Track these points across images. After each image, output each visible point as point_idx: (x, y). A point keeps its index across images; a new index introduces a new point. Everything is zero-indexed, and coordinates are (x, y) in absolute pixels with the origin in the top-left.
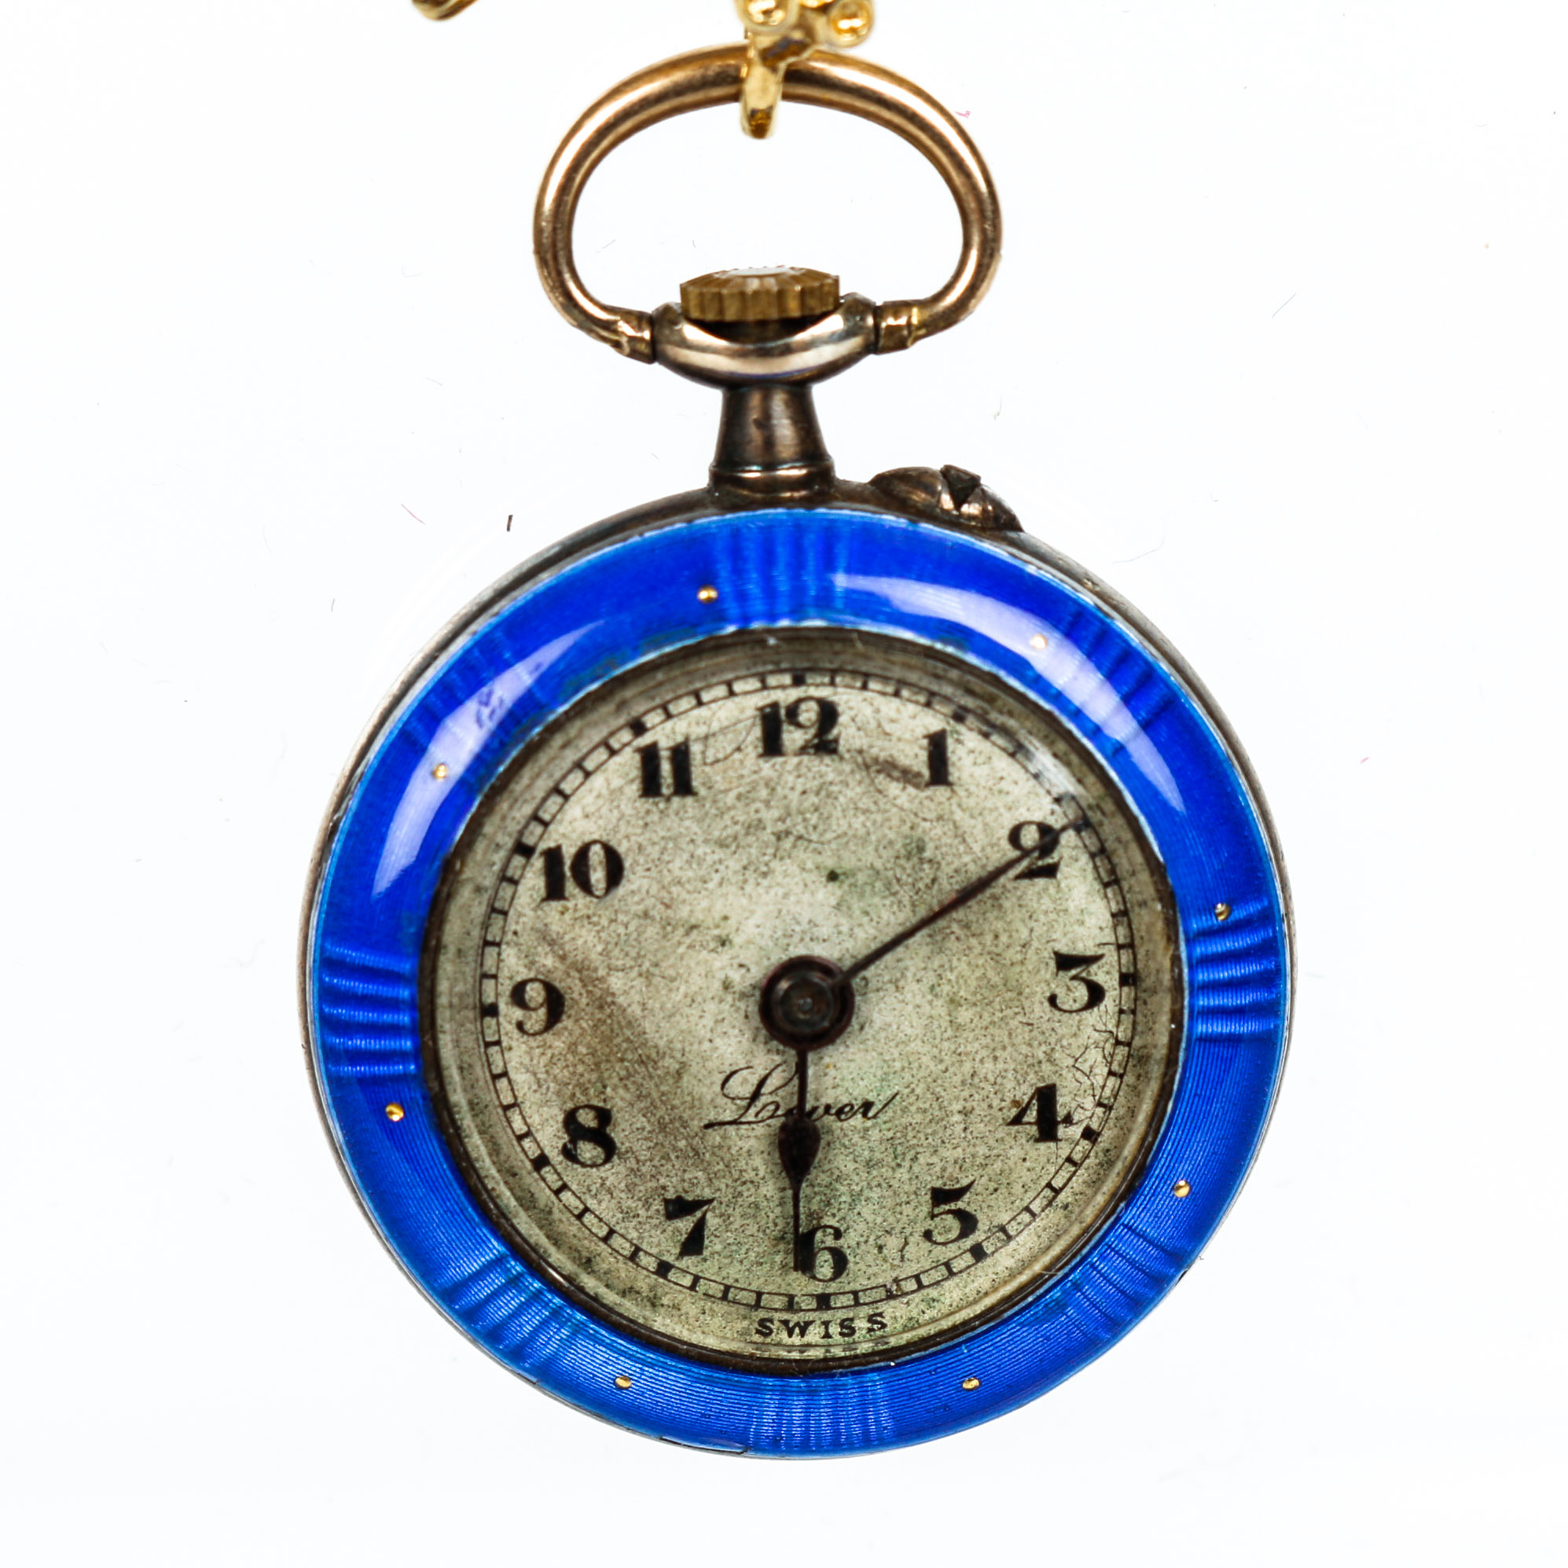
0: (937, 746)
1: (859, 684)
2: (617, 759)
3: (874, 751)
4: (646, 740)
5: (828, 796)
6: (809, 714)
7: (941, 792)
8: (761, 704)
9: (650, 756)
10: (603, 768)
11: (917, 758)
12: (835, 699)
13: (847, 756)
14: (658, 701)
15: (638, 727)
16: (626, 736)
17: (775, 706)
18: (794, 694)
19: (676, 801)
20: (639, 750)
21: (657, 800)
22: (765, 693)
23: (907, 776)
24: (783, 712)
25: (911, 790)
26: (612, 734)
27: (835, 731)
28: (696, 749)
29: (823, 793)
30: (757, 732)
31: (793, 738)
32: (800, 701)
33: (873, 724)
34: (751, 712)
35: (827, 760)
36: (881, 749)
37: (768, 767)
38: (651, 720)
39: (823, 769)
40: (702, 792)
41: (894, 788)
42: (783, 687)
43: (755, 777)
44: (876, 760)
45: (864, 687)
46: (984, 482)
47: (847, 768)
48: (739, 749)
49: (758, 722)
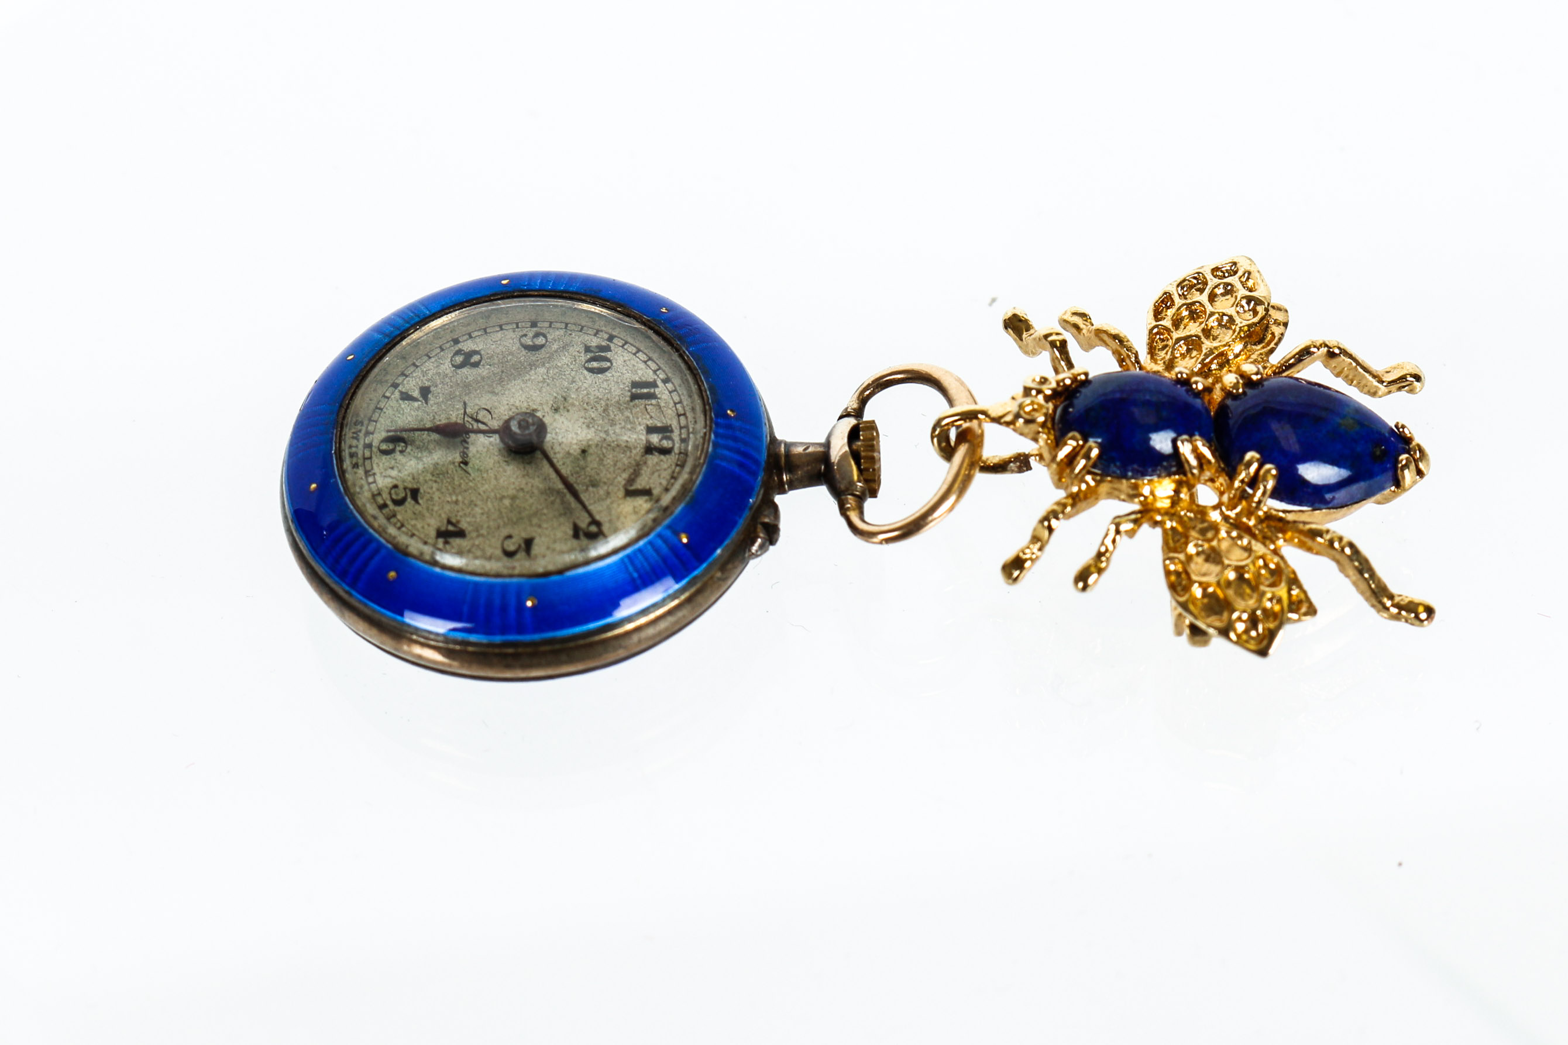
0: (647, 492)
1: (679, 463)
2: (651, 373)
3: (645, 468)
4: (659, 383)
5: (624, 451)
6: (666, 444)
7: (621, 493)
8: (673, 426)
9: (654, 384)
10: (647, 367)
11: (641, 484)
12: (673, 454)
13: (644, 458)
14: (678, 388)
15: (666, 381)
16: (662, 376)
17: (672, 431)
18: (676, 439)
19: (629, 394)
20: (655, 381)
21: (630, 387)
22: (678, 428)
23: (631, 481)
24: (668, 434)
25: (623, 482)
26: (664, 371)
27: (656, 454)
28: (654, 402)
29: (626, 449)
30: (659, 424)
31: (655, 439)
32: (673, 441)
33: (658, 468)
34: (669, 422)
35: (642, 450)
36: (645, 471)
37: (641, 428)
38: (669, 386)
39: (638, 449)
40: (632, 404)
41: (625, 475)
42: (680, 435)
43: (637, 423)
44: (640, 469)
45: (677, 465)
46: (771, 548)
47: (638, 458)
48: (651, 417)
49: (664, 425)
